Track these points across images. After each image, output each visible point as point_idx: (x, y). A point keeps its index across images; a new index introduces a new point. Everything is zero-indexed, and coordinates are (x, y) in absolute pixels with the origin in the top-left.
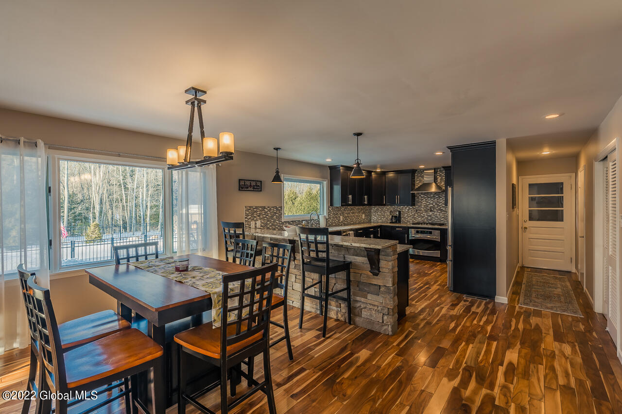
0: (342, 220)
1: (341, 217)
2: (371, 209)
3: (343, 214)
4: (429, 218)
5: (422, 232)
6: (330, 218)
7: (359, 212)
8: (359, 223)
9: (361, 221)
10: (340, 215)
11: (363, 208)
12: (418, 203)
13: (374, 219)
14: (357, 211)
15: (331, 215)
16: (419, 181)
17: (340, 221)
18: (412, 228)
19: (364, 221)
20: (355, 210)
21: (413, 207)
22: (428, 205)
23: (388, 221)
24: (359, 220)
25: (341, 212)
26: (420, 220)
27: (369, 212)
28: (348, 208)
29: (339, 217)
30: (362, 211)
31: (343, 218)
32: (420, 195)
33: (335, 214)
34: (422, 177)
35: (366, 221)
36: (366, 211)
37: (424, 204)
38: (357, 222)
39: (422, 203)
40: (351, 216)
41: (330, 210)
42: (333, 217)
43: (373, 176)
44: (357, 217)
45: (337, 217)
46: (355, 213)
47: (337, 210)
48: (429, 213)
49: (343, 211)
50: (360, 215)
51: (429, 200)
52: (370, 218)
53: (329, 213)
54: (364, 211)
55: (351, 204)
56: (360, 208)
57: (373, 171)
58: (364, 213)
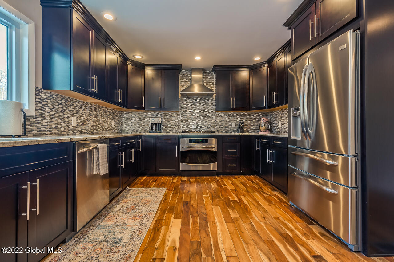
0: (74, 124)
1: (74, 119)
2: (122, 115)
3: (77, 114)
4: (195, 125)
5: (197, 142)
6: (42, 116)
7: (107, 117)
10: (72, 114)
11: (111, 111)
12: (183, 108)
13: (126, 128)
14: (102, 114)
15: (46, 109)
16: (183, 84)
17: (70, 127)
18: (183, 138)
19: (113, 130)
20: (101, 112)
21: (177, 113)
22: (194, 111)
23: (146, 131)
24: (106, 128)
25: (73, 110)
26: (184, 128)
27: (119, 120)
28: (87, 106)
29: (68, 118)
30: (110, 116)
31: (79, 121)
32: (185, 100)
33: (59, 111)
34: (187, 78)
35: (116, 130)
36: (116, 116)
37: (189, 110)
38: (103, 131)
39: (187, 108)
40: (93, 120)
41: (43, 99)
42: (52, 116)
43: (129, 67)
44: (103, 124)
45: (65, 117)
46: (100, 116)
47: (64, 103)
48: (194, 120)
49: (77, 108)
50: (108, 121)
51: (195, 105)
52: (120, 127)
53: (40, 105)
54: (113, 115)
55: (97, 92)
56: (108, 111)
57: (129, 59)
58: (113, 119)
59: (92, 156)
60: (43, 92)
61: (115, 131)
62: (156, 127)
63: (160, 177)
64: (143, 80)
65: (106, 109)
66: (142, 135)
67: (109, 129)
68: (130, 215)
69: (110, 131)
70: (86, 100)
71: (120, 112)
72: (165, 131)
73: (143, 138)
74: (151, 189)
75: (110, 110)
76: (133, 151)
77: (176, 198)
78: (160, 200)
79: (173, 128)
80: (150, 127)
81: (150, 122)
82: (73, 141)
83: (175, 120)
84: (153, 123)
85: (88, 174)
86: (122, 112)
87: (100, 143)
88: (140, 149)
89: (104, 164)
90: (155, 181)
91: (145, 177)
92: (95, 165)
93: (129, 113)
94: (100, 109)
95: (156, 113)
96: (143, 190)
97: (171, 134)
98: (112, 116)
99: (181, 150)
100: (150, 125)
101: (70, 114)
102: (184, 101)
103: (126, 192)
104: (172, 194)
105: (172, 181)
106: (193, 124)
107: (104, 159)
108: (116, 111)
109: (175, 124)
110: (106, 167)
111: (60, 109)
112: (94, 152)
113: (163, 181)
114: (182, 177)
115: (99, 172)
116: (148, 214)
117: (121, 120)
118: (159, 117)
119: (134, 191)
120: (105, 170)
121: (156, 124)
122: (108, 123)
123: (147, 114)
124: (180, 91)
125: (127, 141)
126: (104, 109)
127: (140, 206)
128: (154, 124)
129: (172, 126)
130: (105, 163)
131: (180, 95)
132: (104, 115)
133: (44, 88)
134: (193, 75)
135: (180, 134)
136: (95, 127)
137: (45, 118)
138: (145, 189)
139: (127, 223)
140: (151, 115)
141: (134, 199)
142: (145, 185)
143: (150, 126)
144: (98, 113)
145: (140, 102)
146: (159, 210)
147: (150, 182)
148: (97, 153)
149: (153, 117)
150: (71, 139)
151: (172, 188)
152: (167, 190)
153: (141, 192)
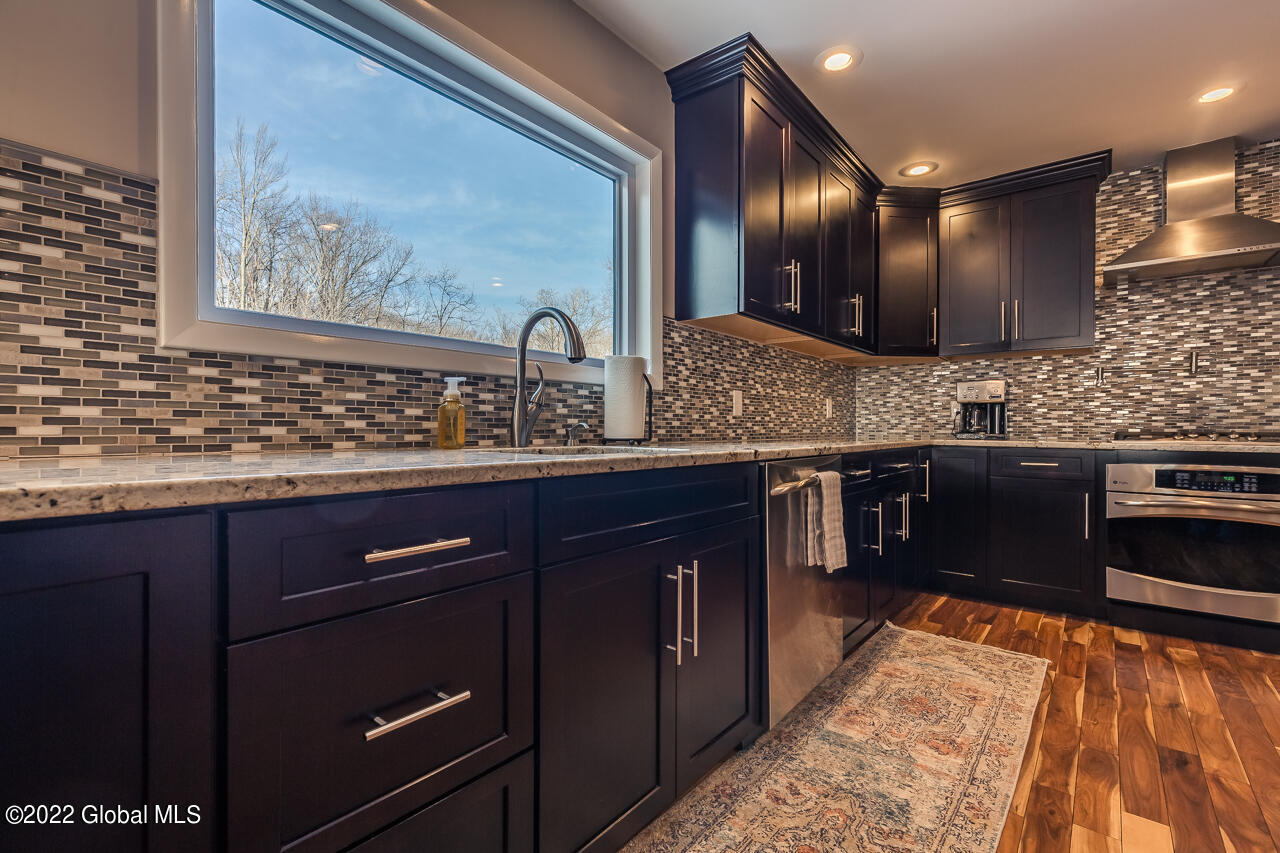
0: (737, 411)
1: (737, 395)
2: (854, 380)
3: (744, 380)
4: (1183, 408)
5: (1195, 481)
6: (674, 389)
8: (814, 436)
9: (820, 428)
10: (733, 383)
11: (826, 369)
12: (1109, 336)
13: (867, 422)
14: (803, 377)
15: (680, 372)
16: (1116, 231)
17: (728, 417)
18: (1118, 461)
19: (830, 428)
20: (799, 371)
21: (1080, 358)
22: (1174, 342)
23: (939, 431)
24: (811, 420)
25: (735, 369)
26: (1122, 417)
27: (847, 394)
28: (766, 356)
29: (726, 393)
30: (823, 384)
31: (747, 401)
32: (1123, 299)
33: (705, 375)
34: (1138, 205)
35: (838, 428)
36: (839, 382)
37: (1149, 342)
38: (804, 431)
39: (1132, 334)
40: (780, 398)
41: (676, 348)
42: (693, 389)
43: (884, 212)
44: (804, 408)
45: (717, 392)
46: (797, 385)
47: (717, 352)
48: (1180, 385)
49: (744, 364)
50: (817, 399)
51: (1182, 318)
52: (849, 419)
53: (671, 363)
54: (831, 380)
55: (798, 312)
56: (817, 367)
57: (883, 186)
58: (829, 392)
59: (803, 509)
60: (676, 327)
61: (834, 431)
62: (981, 418)
63: (1006, 610)
64: (932, 250)
65: (813, 363)
66: (931, 446)
67: (819, 423)
68: (919, 729)
69: (823, 431)
70: (763, 340)
71: (849, 368)
72: (1022, 433)
73: (935, 455)
74: (977, 649)
75: (822, 365)
76: (905, 499)
77: (1112, 718)
78: (1030, 702)
79: (1060, 419)
80: (959, 416)
81: (961, 398)
82: (760, 458)
83: (1071, 387)
84: (969, 403)
85: (789, 561)
86: (855, 368)
87: (819, 470)
88: (927, 495)
89: (835, 537)
90: (989, 621)
91: (942, 600)
92: (810, 535)
93: (877, 370)
94: (796, 365)
95: (983, 363)
96: (949, 647)
97: (1052, 442)
98: (826, 384)
99: (1112, 512)
100: (955, 408)
101: (729, 382)
102: (1119, 304)
103: (883, 639)
104: (1081, 695)
105: (1070, 637)
106: (1174, 404)
107: (834, 520)
108: (838, 365)
109: (1072, 405)
110: (839, 546)
111: (708, 371)
112: (807, 496)
113: (1023, 628)
114: (1117, 630)
115: (822, 560)
116: (992, 746)
117: (850, 393)
118: (997, 379)
119: (912, 640)
120: (837, 556)
121: (982, 407)
122: (817, 404)
123: (946, 368)
124: (1098, 263)
125: (886, 466)
126: (806, 361)
127: (948, 704)
128: (975, 404)
129: (1055, 414)
130: (838, 534)
131: (1099, 280)
132: (808, 381)
133: (679, 317)
134: (1175, 179)
135: (1104, 445)
136: (783, 419)
137: (679, 395)
138: (954, 643)
139: (913, 754)
140: (960, 375)
141: (919, 672)
142: (951, 627)
143: (958, 413)
144: (792, 376)
145: (924, 326)
146: (1037, 747)
147: (969, 619)
148: (816, 499)
149: (971, 380)
150: (756, 452)
151: (1074, 665)
152: (1050, 667)
153: (942, 652)
